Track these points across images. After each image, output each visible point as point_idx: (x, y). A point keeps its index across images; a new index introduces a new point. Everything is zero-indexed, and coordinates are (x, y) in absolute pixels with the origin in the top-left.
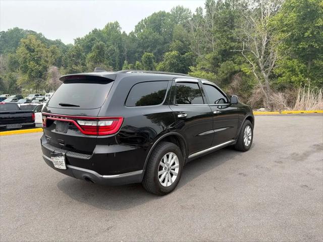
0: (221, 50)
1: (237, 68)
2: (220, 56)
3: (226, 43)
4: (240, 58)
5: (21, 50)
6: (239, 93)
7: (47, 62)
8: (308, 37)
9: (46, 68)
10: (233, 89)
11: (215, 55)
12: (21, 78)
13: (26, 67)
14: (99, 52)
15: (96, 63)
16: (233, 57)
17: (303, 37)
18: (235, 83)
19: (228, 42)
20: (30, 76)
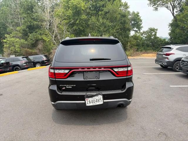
0: (28, 25)
1: (40, 37)
2: (28, 29)
3: (30, 21)
4: (41, 32)
6: (43, 52)
8: (78, 24)
10: (39, 50)
11: (24, 28)
16: (36, 30)
17: (75, 24)
18: (40, 46)
19: (32, 21)
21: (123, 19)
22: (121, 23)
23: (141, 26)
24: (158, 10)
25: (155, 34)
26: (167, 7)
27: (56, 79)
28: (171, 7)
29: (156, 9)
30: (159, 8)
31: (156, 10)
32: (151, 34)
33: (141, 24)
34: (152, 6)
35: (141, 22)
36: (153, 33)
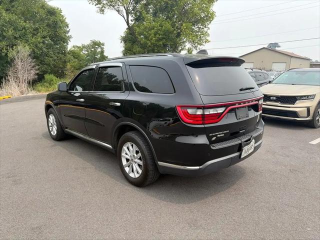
21: (52, 18)
22: (48, 25)
23: (69, 34)
24: (105, 13)
25: (102, 52)
26: (118, 11)
27: (206, 126)
28: (125, 11)
29: (102, 11)
30: (106, 10)
31: (102, 13)
32: (95, 51)
33: (69, 31)
34: (95, 4)
35: (68, 27)
36: (99, 50)
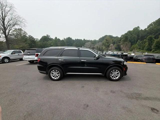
5: (105, 40)
7: (110, 43)
9: (110, 45)
12: (104, 47)
13: (105, 45)
14: (126, 38)
15: (124, 42)
20: (106, 47)
